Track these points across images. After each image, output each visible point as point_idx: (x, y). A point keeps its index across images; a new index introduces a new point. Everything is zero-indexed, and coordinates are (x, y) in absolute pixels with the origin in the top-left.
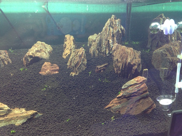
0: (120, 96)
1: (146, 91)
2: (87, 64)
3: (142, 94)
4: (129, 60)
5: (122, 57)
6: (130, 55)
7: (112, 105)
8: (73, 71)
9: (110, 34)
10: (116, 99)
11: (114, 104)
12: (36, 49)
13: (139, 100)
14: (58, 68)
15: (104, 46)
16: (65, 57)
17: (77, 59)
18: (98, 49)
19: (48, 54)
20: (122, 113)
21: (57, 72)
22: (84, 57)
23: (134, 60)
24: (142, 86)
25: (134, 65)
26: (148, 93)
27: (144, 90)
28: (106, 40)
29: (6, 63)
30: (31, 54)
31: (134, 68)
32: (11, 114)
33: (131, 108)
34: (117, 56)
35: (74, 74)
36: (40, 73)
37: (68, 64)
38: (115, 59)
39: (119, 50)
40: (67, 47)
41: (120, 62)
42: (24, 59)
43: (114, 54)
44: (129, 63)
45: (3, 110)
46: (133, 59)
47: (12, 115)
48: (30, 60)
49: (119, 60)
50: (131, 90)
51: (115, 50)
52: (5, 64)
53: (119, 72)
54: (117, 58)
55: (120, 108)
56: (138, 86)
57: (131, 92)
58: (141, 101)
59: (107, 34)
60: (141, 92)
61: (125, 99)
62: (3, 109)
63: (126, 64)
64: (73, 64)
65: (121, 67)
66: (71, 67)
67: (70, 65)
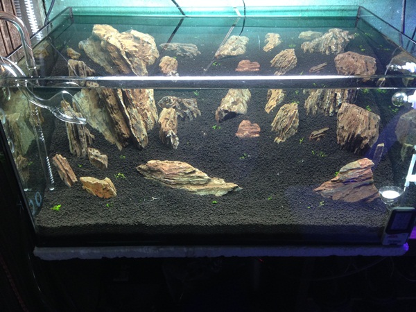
0: (335, 179)
1: (370, 178)
2: (299, 126)
3: (363, 180)
4: (358, 132)
5: (350, 125)
6: (362, 124)
7: (324, 188)
8: (278, 136)
10: (330, 182)
11: (326, 188)
12: (232, 100)
13: (359, 187)
14: (259, 130)
16: (268, 111)
17: (287, 121)
19: (246, 105)
20: (334, 199)
21: (257, 135)
22: (296, 118)
23: (367, 131)
24: (366, 172)
25: (366, 138)
26: (372, 180)
27: (368, 176)
29: (196, 116)
30: (227, 109)
31: (364, 142)
32: (211, 183)
33: (347, 195)
34: (342, 122)
35: (279, 140)
36: (237, 134)
37: (273, 124)
38: (340, 125)
39: (349, 113)
40: (272, 96)
41: (345, 131)
42: (217, 113)
43: (340, 119)
44: (359, 135)
45: (204, 179)
46: (365, 130)
47: (211, 185)
48: (224, 115)
49: (345, 128)
50: (350, 175)
52: (194, 117)
53: (343, 144)
54: (342, 125)
55: (332, 193)
56: (360, 171)
57: (349, 177)
58: (362, 188)
60: (362, 178)
61: (341, 184)
63: (353, 135)
64: (279, 127)
65: (346, 138)
66: (276, 130)
67: (276, 126)
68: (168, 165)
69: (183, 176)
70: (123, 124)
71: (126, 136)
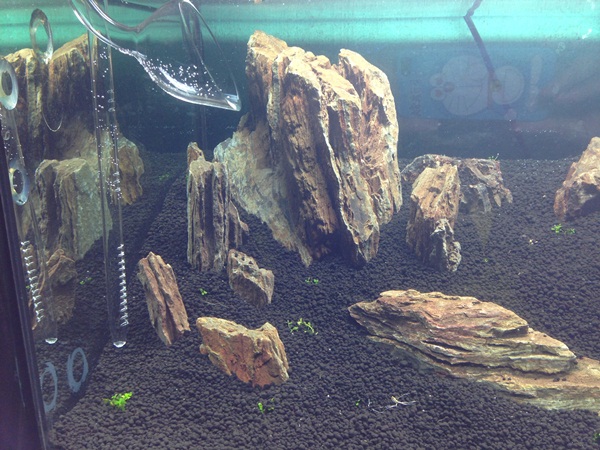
29: (499, 202)
30: (593, 182)
45: (557, 358)
48: (584, 198)
62: (555, 355)
68: (442, 303)
69: (489, 343)
70: (321, 196)
71: (327, 228)
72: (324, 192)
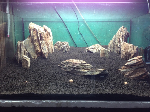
4: (129, 51)
5: (125, 49)
6: (130, 48)
9: (121, 36)
15: (117, 42)
18: (113, 43)
25: (132, 53)
28: (118, 38)
31: (132, 55)
38: (122, 50)
39: (125, 45)
41: (124, 52)
43: (122, 47)
46: (132, 50)
49: (124, 50)
51: (122, 45)
53: (123, 57)
59: (119, 35)
65: (124, 54)
71: (39, 51)
72: (39, 46)
